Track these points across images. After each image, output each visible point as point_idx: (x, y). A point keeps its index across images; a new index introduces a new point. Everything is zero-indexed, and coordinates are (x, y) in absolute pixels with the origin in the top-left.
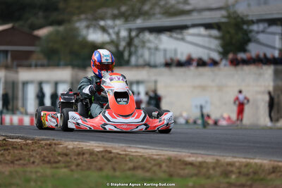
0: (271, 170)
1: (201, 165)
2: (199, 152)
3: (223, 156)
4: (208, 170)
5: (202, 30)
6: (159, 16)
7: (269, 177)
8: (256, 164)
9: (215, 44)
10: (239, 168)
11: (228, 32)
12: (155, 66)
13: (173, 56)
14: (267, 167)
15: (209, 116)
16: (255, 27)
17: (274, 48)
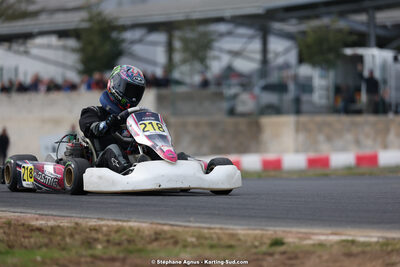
0: (153, 237)
1: (53, 230)
2: (51, 212)
3: (84, 218)
4: (64, 237)
5: (53, 40)
7: (150, 247)
8: (131, 228)
9: (72, 59)
10: (108, 234)
11: (91, 43)
13: (13, 77)
14: (147, 233)
16: (128, 35)
17: (154, 63)
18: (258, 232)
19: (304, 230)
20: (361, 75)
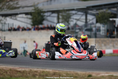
0: (53, 74)
1: (24, 72)
2: (23, 66)
3: (33, 68)
4: (27, 74)
5: (24, 15)
6: (6, 9)
8: (47, 71)
9: (29, 21)
10: (40, 73)
11: (35, 16)
12: (4, 31)
13: (12, 26)
14: (51, 73)
15: (27, 52)
16: (46, 14)
17: (54, 23)
18: (84, 73)
19: (98, 72)
20: (115, 26)
